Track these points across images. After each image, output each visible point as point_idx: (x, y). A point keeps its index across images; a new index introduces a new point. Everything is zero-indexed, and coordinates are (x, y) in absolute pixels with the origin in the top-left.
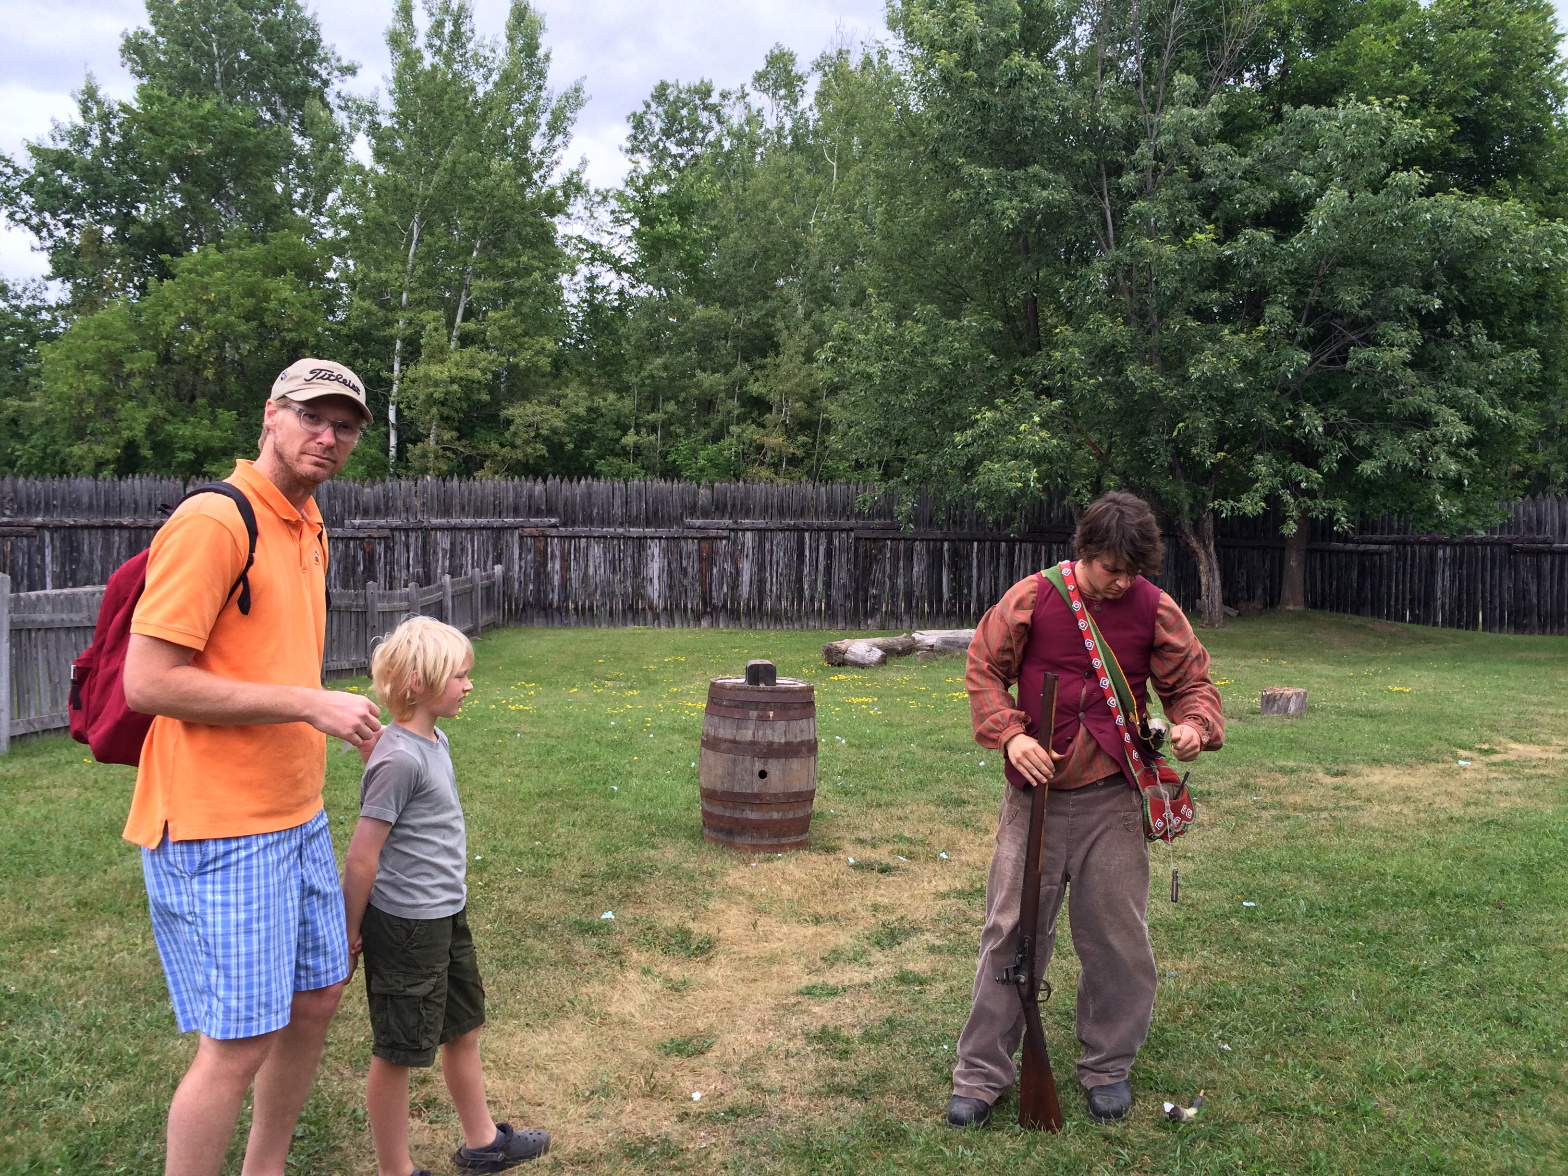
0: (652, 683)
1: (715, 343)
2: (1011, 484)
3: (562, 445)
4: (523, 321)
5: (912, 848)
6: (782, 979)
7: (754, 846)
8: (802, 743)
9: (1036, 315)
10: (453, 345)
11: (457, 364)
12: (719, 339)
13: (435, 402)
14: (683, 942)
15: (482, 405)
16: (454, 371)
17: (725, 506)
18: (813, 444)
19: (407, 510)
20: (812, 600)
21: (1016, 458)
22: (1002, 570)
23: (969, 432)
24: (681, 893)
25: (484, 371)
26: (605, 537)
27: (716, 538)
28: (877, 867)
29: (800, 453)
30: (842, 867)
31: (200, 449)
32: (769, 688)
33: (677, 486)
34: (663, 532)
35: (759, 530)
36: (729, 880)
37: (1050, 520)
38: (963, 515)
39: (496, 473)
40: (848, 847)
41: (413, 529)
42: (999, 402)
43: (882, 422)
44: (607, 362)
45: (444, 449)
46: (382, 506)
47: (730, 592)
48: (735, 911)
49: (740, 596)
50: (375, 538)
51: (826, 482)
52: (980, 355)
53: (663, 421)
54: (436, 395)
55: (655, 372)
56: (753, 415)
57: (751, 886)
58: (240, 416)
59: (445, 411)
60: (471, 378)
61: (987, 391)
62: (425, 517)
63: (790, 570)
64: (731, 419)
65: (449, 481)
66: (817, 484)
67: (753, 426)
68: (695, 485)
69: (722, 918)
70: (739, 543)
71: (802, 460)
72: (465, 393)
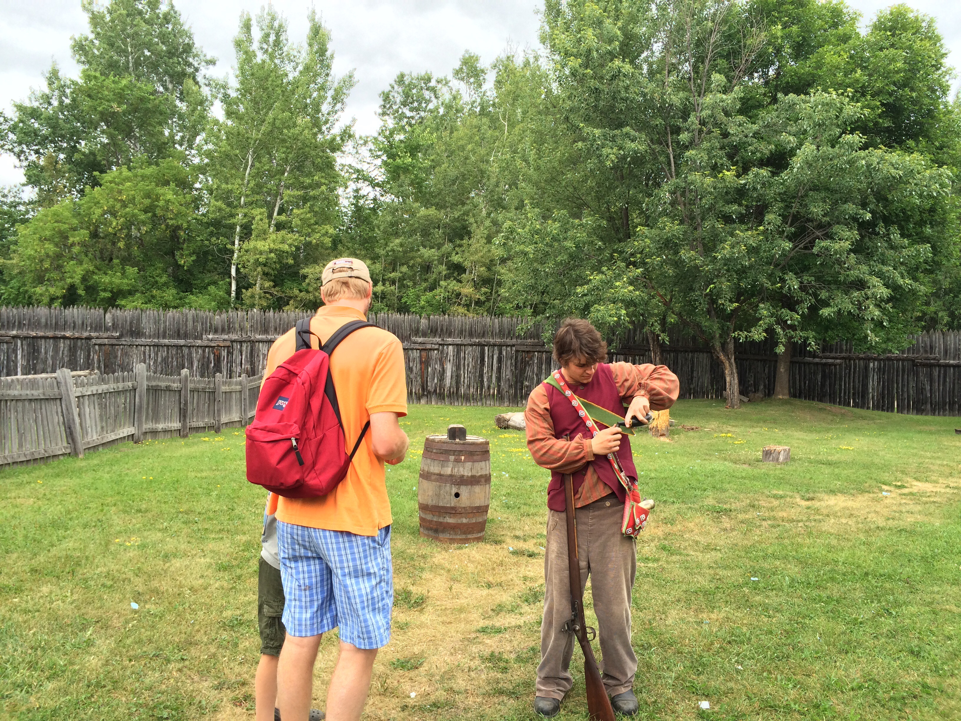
1: (432, 231)
2: (609, 319)
4: (314, 216)
6: (467, 622)
7: (451, 539)
8: (481, 476)
9: (628, 217)
10: (272, 229)
11: (274, 241)
12: (434, 228)
13: (260, 264)
14: (406, 598)
15: (288, 267)
16: (272, 245)
17: (437, 330)
18: (491, 293)
19: (242, 330)
20: (489, 387)
21: (614, 303)
23: (586, 287)
24: (405, 568)
25: (290, 245)
27: (431, 349)
28: (526, 553)
29: (483, 298)
30: (505, 553)
31: (115, 290)
32: (462, 442)
33: (407, 317)
35: (457, 345)
36: (436, 560)
37: (635, 341)
39: (296, 308)
40: (508, 540)
41: (245, 341)
42: (604, 269)
43: (533, 281)
44: (366, 241)
45: (265, 293)
46: (226, 327)
47: (439, 382)
48: (439, 580)
49: (445, 385)
50: (222, 347)
51: (498, 316)
52: (592, 242)
53: (399, 278)
54: (260, 260)
55: (395, 247)
56: (455, 275)
57: (449, 564)
58: (140, 271)
59: (266, 269)
60: (282, 249)
61: (597, 262)
62: (253, 334)
63: (476, 369)
64: (441, 277)
65: (267, 313)
66: (493, 317)
67: (455, 282)
68: (418, 317)
69: (430, 584)
70: (445, 352)
71: (484, 303)
72: (279, 259)
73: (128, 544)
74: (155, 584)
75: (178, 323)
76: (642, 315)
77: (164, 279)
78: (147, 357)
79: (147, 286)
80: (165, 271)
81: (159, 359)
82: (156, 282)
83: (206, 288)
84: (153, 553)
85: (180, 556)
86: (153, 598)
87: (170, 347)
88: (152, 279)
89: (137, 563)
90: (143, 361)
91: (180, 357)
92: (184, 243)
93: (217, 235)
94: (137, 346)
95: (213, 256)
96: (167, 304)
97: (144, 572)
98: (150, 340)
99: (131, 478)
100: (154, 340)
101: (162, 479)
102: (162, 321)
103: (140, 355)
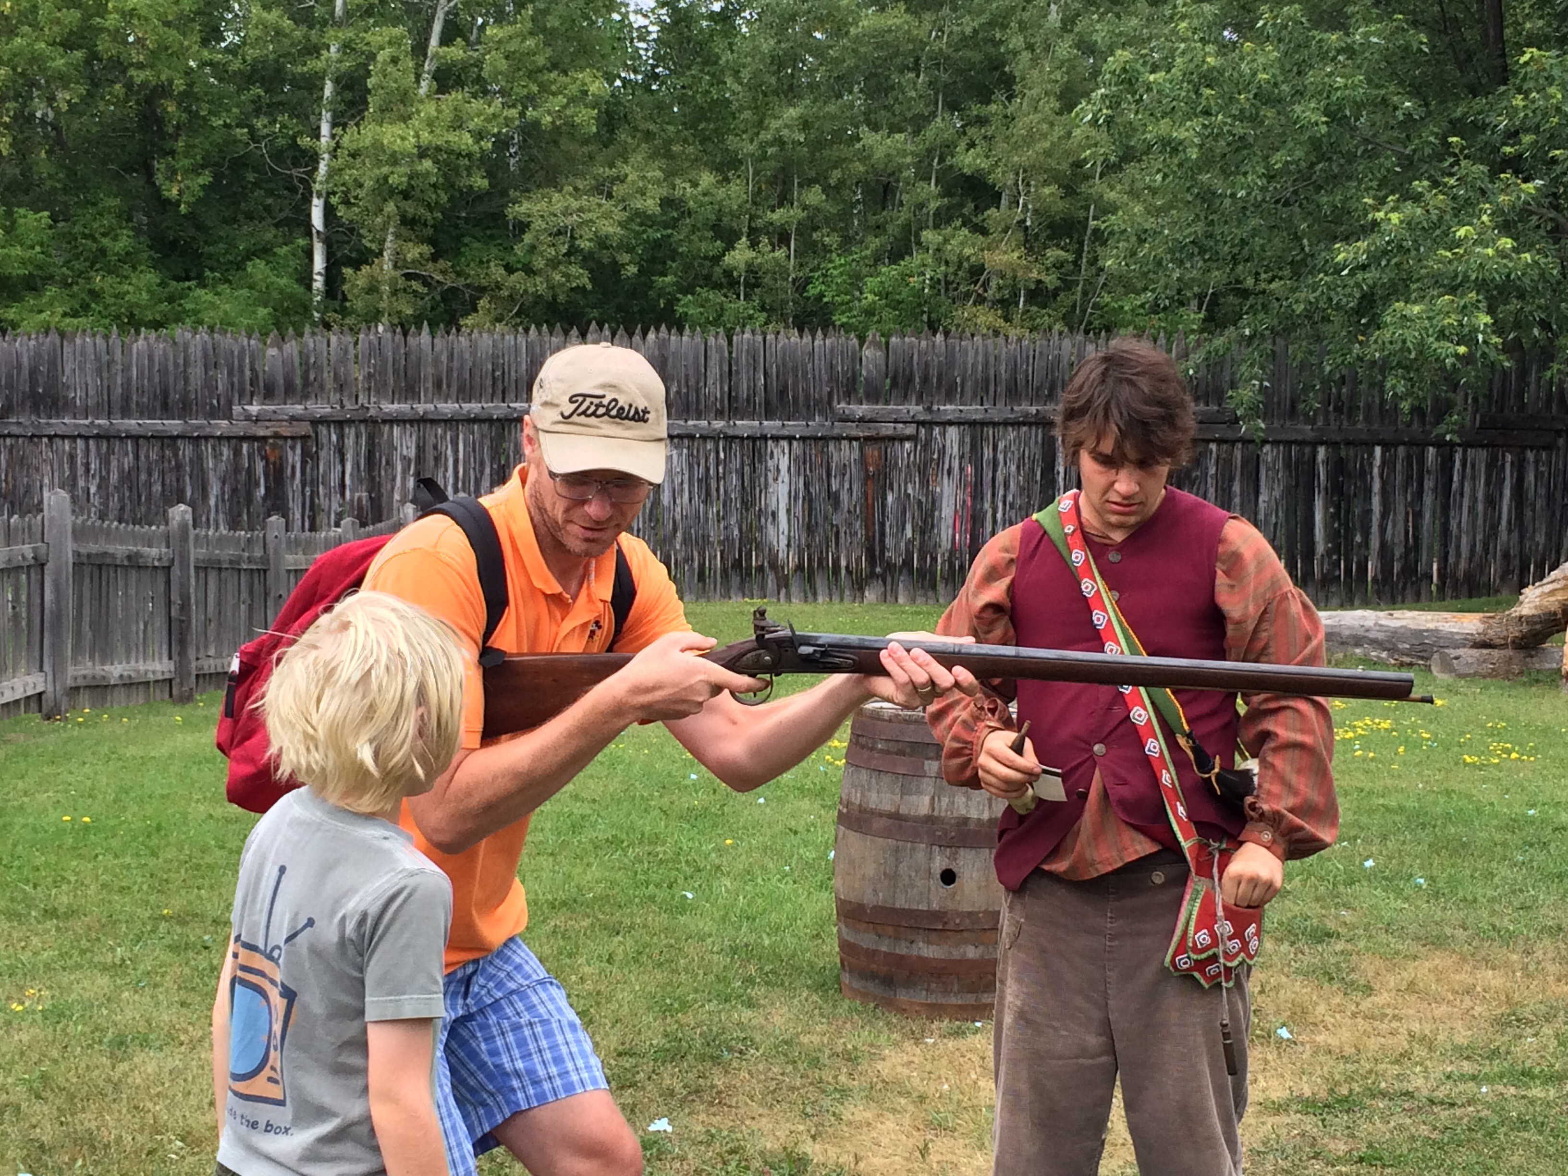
1: (896, 78)
3: (616, 267)
4: (547, 44)
7: (931, 1006)
9: (1500, 17)
10: (424, 88)
11: (430, 123)
12: (903, 69)
13: (392, 192)
15: (475, 197)
16: (425, 136)
17: (910, 380)
18: (1076, 263)
19: (341, 388)
21: (1453, 290)
22: (1428, 499)
23: (1362, 245)
24: (792, 1089)
25: (479, 136)
26: (692, 437)
27: (892, 439)
29: (1051, 280)
33: (821, 342)
34: (795, 427)
35: (973, 424)
36: (884, 1068)
37: (1522, 407)
38: (1353, 396)
39: (499, 319)
41: (350, 422)
42: (1420, 186)
43: (1199, 228)
44: (699, 115)
45: (408, 277)
46: (298, 381)
47: (918, 537)
48: (890, 1125)
49: (937, 545)
50: (285, 438)
51: (1097, 335)
52: (1384, 101)
53: (799, 223)
54: (393, 180)
55: (785, 132)
56: (966, 211)
57: (922, 1080)
58: (55, 221)
59: (410, 207)
60: (455, 147)
61: (1399, 165)
62: (373, 399)
63: (1029, 497)
64: (924, 218)
65: (414, 336)
66: (1080, 337)
67: (965, 231)
68: (855, 341)
69: (865, 1137)
70: (935, 447)
71: (1055, 293)
72: (445, 176)
73: (16, 1007)
74: (87, 1120)
75: (164, 371)
76: (1545, 325)
77: (124, 242)
78: (80, 470)
79: (77, 265)
80: (126, 218)
81: (114, 477)
82: (103, 251)
83: (240, 266)
84: (83, 1034)
85: (158, 1044)
86: (80, 1162)
87: (141, 441)
88: (89, 242)
89: (40, 1060)
90: (70, 484)
91: (171, 470)
92: (178, 135)
93: (272, 110)
94: (50, 438)
95: (259, 172)
96: (132, 316)
97: (58, 1087)
98: (87, 422)
99: (31, 820)
100: (97, 422)
101: (116, 822)
102: (119, 367)
103: (61, 464)
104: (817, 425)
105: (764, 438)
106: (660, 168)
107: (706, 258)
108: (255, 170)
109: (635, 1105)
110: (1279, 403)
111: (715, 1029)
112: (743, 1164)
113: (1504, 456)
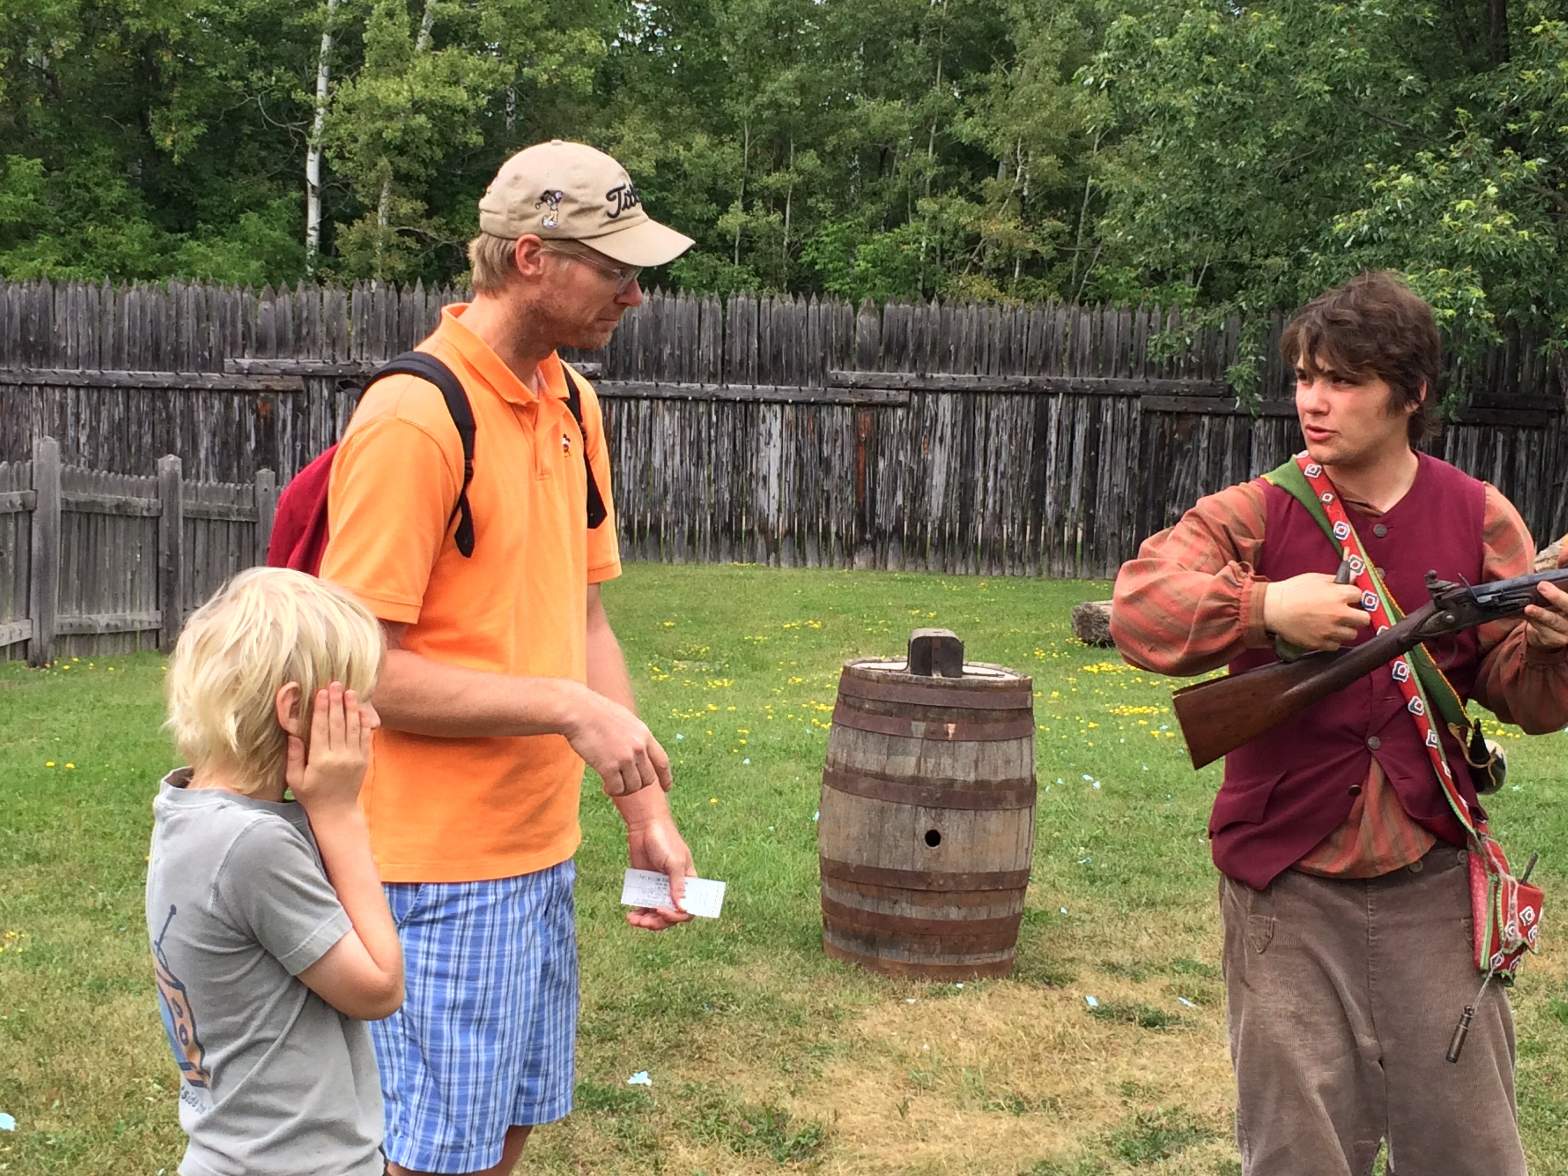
0: (760, 666)
1: (894, 44)
5: (1206, 985)
7: (913, 967)
8: (1007, 784)
10: (422, 42)
11: (426, 78)
12: (901, 35)
13: (387, 147)
14: (771, 1132)
15: (471, 154)
16: (420, 90)
17: (904, 347)
18: (1073, 235)
19: (333, 343)
20: (1060, 521)
23: (1364, 214)
24: (773, 1045)
25: (474, 91)
26: (683, 400)
27: (884, 405)
28: (1138, 1015)
29: (1046, 251)
30: (1075, 1011)
32: (948, 681)
33: (816, 307)
34: (788, 391)
35: (965, 392)
36: (865, 1027)
37: (1516, 386)
40: (1086, 975)
42: (1424, 156)
43: (1200, 196)
44: (697, 77)
45: (402, 233)
46: (291, 335)
47: (908, 504)
48: (870, 1083)
49: (927, 513)
50: (277, 392)
51: (1093, 306)
52: (1386, 75)
53: (795, 188)
54: (387, 135)
55: (781, 95)
56: (962, 180)
57: (903, 1039)
58: (50, 170)
59: (404, 163)
60: (449, 102)
61: (1399, 140)
62: (365, 355)
63: (1020, 467)
64: (920, 186)
65: (407, 292)
66: (1075, 308)
67: (961, 200)
68: (850, 307)
69: (844, 1093)
70: (928, 414)
71: (1051, 264)
72: (441, 132)
74: (65, 1062)
75: (155, 322)
76: (1540, 302)
77: (117, 192)
78: (71, 419)
79: (72, 215)
80: (121, 167)
81: (104, 427)
82: (96, 202)
83: (234, 220)
84: (62, 977)
85: (138, 987)
86: (57, 1103)
87: (132, 392)
88: (81, 192)
89: (19, 1002)
90: (60, 433)
91: (162, 421)
92: (174, 86)
93: (267, 62)
94: (41, 387)
95: (254, 125)
96: (123, 266)
97: (37, 1029)
98: (77, 372)
99: (15, 765)
100: (88, 372)
101: (100, 768)
102: (111, 317)
103: (51, 413)
104: (810, 390)
105: (756, 402)
106: (658, 131)
107: (700, 221)
108: (252, 122)
109: (614, 1058)
110: (1273, 376)
111: (696, 985)
112: (722, 1118)
113: (1496, 436)
